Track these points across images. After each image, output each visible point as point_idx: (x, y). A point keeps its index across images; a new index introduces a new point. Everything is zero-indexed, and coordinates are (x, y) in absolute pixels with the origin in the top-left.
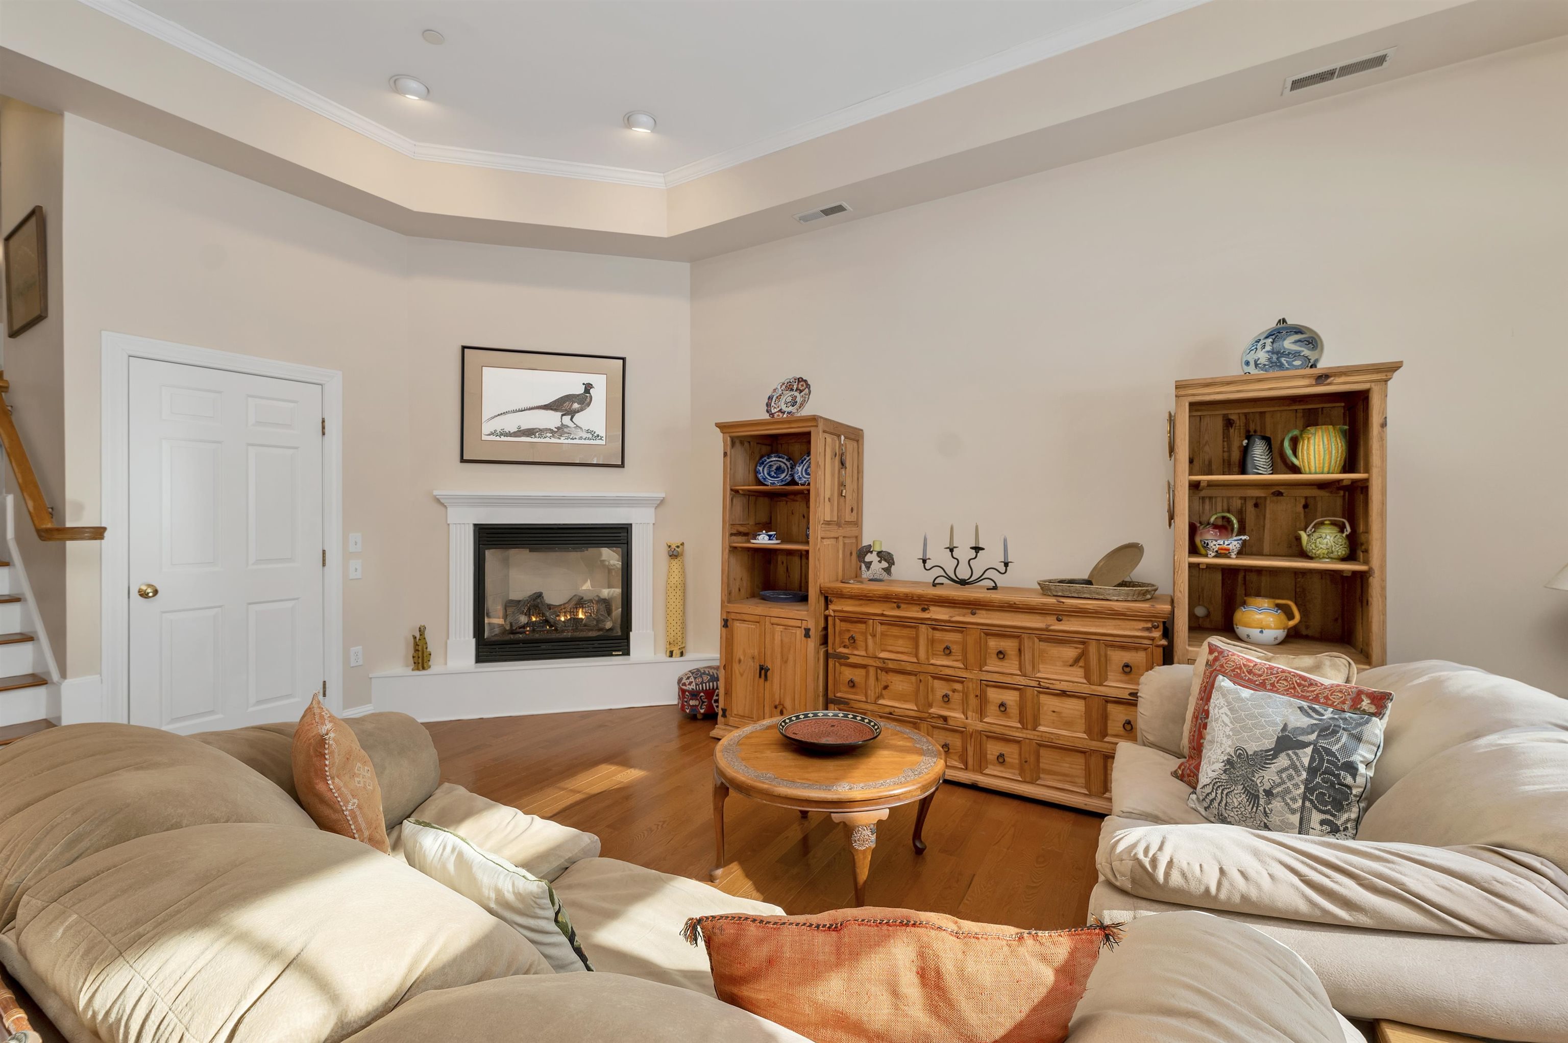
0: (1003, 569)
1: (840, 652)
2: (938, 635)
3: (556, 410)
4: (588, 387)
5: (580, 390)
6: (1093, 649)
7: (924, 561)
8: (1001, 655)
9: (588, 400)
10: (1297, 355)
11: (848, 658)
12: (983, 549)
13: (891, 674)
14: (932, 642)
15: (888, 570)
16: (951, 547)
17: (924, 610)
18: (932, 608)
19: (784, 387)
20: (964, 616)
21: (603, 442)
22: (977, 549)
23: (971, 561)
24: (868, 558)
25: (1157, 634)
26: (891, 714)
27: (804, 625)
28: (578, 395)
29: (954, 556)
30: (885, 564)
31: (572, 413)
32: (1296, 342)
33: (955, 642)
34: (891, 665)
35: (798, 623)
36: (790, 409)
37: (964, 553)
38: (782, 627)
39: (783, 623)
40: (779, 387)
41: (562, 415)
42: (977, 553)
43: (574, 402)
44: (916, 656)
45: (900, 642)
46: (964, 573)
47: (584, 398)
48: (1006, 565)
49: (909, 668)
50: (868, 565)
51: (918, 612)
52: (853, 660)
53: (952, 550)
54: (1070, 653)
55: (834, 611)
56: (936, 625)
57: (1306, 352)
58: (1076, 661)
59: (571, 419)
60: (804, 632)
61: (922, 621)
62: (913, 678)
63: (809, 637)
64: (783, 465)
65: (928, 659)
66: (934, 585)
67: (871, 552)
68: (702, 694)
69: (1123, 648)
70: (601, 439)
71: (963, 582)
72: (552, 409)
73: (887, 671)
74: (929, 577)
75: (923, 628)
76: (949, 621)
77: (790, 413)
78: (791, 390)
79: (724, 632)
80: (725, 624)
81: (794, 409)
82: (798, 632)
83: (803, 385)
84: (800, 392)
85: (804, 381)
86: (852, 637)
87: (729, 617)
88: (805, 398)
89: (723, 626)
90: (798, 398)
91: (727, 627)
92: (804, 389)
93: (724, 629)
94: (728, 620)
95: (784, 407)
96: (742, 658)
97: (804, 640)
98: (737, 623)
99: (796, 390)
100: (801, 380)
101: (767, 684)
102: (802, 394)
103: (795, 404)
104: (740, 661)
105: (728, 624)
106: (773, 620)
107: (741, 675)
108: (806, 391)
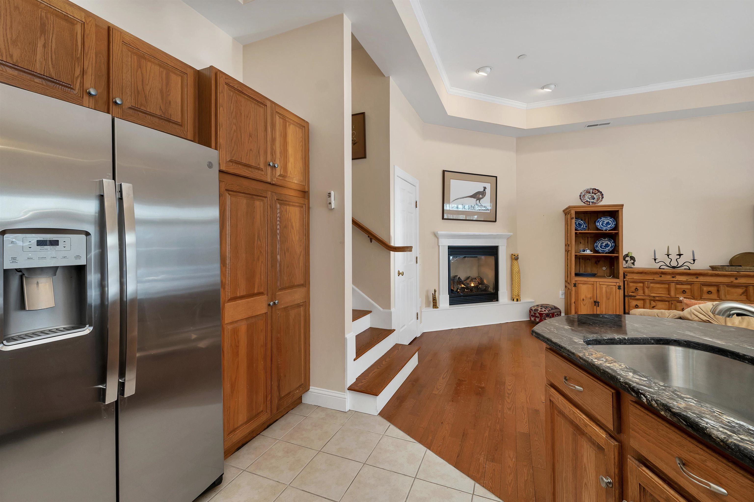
0: (693, 262)
1: (631, 295)
2: (678, 286)
3: (474, 198)
4: (485, 188)
5: (482, 190)
6: (751, 289)
7: (655, 260)
9: (485, 194)
11: (636, 297)
12: (682, 254)
13: (656, 302)
14: (676, 289)
15: (633, 264)
16: (668, 254)
17: (673, 277)
18: (678, 276)
19: (585, 192)
20: (693, 279)
21: (489, 212)
22: (680, 255)
23: (677, 259)
24: (627, 259)
27: (618, 284)
28: (482, 192)
29: (669, 258)
30: (632, 261)
31: (479, 199)
33: (687, 289)
34: (657, 299)
35: (615, 284)
36: (592, 201)
37: (674, 256)
38: (605, 286)
39: (606, 284)
40: (583, 192)
41: (477, 200)
42: (680, 256)
43: (480, 195)
44: (669, 294)
45: (661, 289)
46: (674, 264)
47: (483, 193)
48: (694, 260)
49: (667, 299)
50: (627, 262)
52: (638, 297)
53: (668, 256)
55: (628, 279)
56: (679, 283)
58: (743, 293)
59: (479, 202)
60: (617, 287)
61: (673, 282)
62: (667, 303)
63: (621, 289)
64: (580, 223)
65: (675, 295)
66: (660, 268)
67: (628, 257)
68: (551, 315)
70: (489, 210)
71: (674, 267)
72: (473, 198)
73: (654, 301)
74: (657, 266)
75: (673, 285)
76: (686, 281)
77: (593, 202)
78: (589, 193)
79: (574, 288)
80: (575, 285)
81: (595, 201)
82: (614, 287)
83: (597, 192)
84: (595, 194)
85: (597, 190)
86: (636, 288)
87: (577, 283)
88: (601, 197)
89: (574, 286)
90: (595, 196)
91: (576, 286)
92: (598, 193)
93: (574, 287)
94: (576, 284)
95: (588, 200)
96: (585, 299)
97: (618, 290)
98: (581, 285)
99: (592, 193)
100: (595, 189)
101: (598, 308)
102: (596, 195)
103: (594, 199)
104: (583, 300)
105: (576, 285)
106: (601, 283)
107: (584, 305)
108: (600, 194)
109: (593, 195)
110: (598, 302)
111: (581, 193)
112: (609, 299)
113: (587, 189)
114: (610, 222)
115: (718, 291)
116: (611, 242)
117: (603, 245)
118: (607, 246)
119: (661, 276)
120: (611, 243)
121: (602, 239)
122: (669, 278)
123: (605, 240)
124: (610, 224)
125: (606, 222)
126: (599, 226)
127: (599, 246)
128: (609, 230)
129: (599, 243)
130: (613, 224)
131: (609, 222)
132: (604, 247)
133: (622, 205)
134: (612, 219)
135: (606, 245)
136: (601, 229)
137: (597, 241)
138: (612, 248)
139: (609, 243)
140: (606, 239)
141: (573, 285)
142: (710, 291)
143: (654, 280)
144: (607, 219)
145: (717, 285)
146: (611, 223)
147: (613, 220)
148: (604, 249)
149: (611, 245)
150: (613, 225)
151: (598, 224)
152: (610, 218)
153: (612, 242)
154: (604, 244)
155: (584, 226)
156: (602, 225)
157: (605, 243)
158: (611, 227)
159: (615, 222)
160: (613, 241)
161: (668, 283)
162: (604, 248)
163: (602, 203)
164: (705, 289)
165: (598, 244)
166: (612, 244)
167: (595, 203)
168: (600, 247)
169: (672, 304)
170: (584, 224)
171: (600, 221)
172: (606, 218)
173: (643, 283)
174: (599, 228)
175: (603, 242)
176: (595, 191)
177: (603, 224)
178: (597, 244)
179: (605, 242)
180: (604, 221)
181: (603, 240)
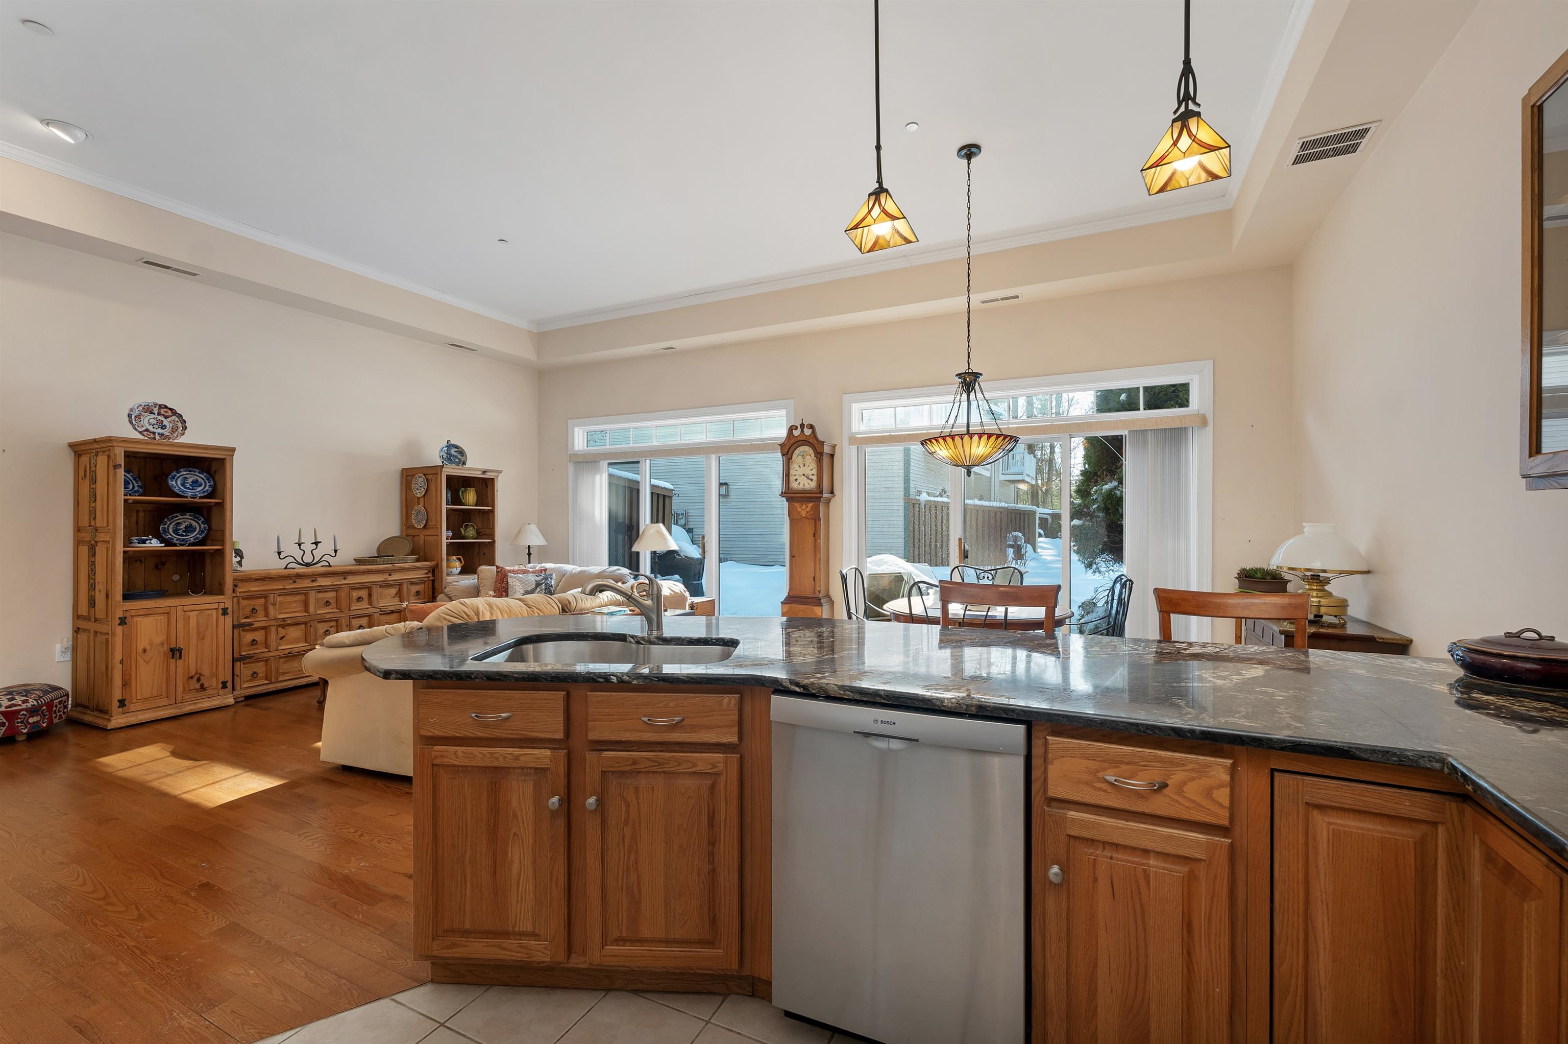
0: (334, 554)
1: (244, 622)
2: (321, 595)
6: (405, 587)
7: (279, 553)
8: (359, 599)
10: (456, 457)
11: (253, 624)
12: (320, 542)
13: (287, 627)
14: (317, 600)
15: (240, 563)
16: (300, 543)
17: (313, 581)
18: (319, 579)
20: (339, 581)
22: (316, 543)
23: (313, 551)
25: (430, 575)
26: (289, 653)
27: (222, 606)
29: (301, 548)
30: (238, 559)
32: (455, 451)
33: (331, 598)
34: (289, 622)
35: (216, 606)
36: (160, 431)
37: (308, 547)
38: (195, 612)
39: (196, 609)
42: (317, 545)
44: (306, 612)
45: (294, 605)
46: (308, 559)
48: (336, 551)
49: (303, 620)
51: (309, 583)
52: (256, 625)
53: (300, 545)
54: (393, 591)
55: (240, 592)
56: (322, 590)
57: (459, 457)
58: (396, 594)
60: (221, 611)
61: (312, 588)
62: (303, 626)
63: (228, 614)
65: (316, 611)
66: (286, 568)
67: (235, 550)
69: (416, 584)
71: (309, 565)
73: (283, 626)
74: (283, 563)
75: (312, 594)
76: (332, 585)
77: (162, 435)
78: (151, 413)
79: (119, 630)
80: (123, 621)
81: (166, 432)
82: (214, 612)
83: (170, 413)
84: (166, 417)
85: (171, 409)
86: (254, 609)
87: (128, 615)
88: (180, 425)
89: (119, 625)
90: (166, 422)
91: (126, 623)
92: (172, 416)
93: (121, 627)
94: (126, 618)
95: (151, 428)
96: (148, 648)
97: (221, 618)
98: (140, 619)
99: (159, 414)
100: (166, 407)
101: (180, 662)
102: (168, 419)
103: (164, 427)
104: (145, 651)
105: (126, 621)
106: (186, 608)
107: (147, 662)
108: (177, 419)
109: (160, 418)
110: (180, 650)
111: (131, 410)
112: (203, 638)
113: (146, 404)
114: (200, 480)
115: (370, 595)
116: (198, 523)
117: (181, 527)
118: (189, 529)
119: (295, 582)
120: (199, 525)
121: (178, 515)
122: (306, 583)
123: (184, 518)
124: (201, 485)
125: (190, 480)
126: (177, 488)
127: (171, 531)
128: (201, 498)
129: (170, 524)
130: (208, 484)
131: (197, 480)
132: (184, 531)
133: (233, 450)
134: (205, 474)
135: (186, 527)
136: (181, 493)
137: (166, 520)
138: (203, 535)
139: (194, 524)
140: (186, 515)
141: (118, 621)
142: (360, 598)
143: (284, 589)
144: (192, 473)
145: (369, 588)
146: (203, 482)
147: (205, 476)
148: (183, 536)
149: (200, 527)
150: (207, 488)
151: (174, 483)
152: (199, 473)
153: (200, 522)
154: (183, 527)
155: (136, 485)
156: (183, 485)
157: (186, 524)
158: (204, 492)
159: (212, 481)
160: (203, 519)
161: (305, 593)
162: (184, 534)
163: (182, 440)
164: (355, 594)
165: (169, 526)
166: (202, 526)
167: (168, 438)
168: (174, 532)
169: (311, 626)
170: (134, 482)
171: (178, 477)
172: (190, 471)
173: (265, 597)
174: (178, 492)
175: (180, 521)
176: (165, 411)
177: (184, 483)
178: (166, 526)
179: (185, 522)
180: (186, 478)
181: (180, 517)
